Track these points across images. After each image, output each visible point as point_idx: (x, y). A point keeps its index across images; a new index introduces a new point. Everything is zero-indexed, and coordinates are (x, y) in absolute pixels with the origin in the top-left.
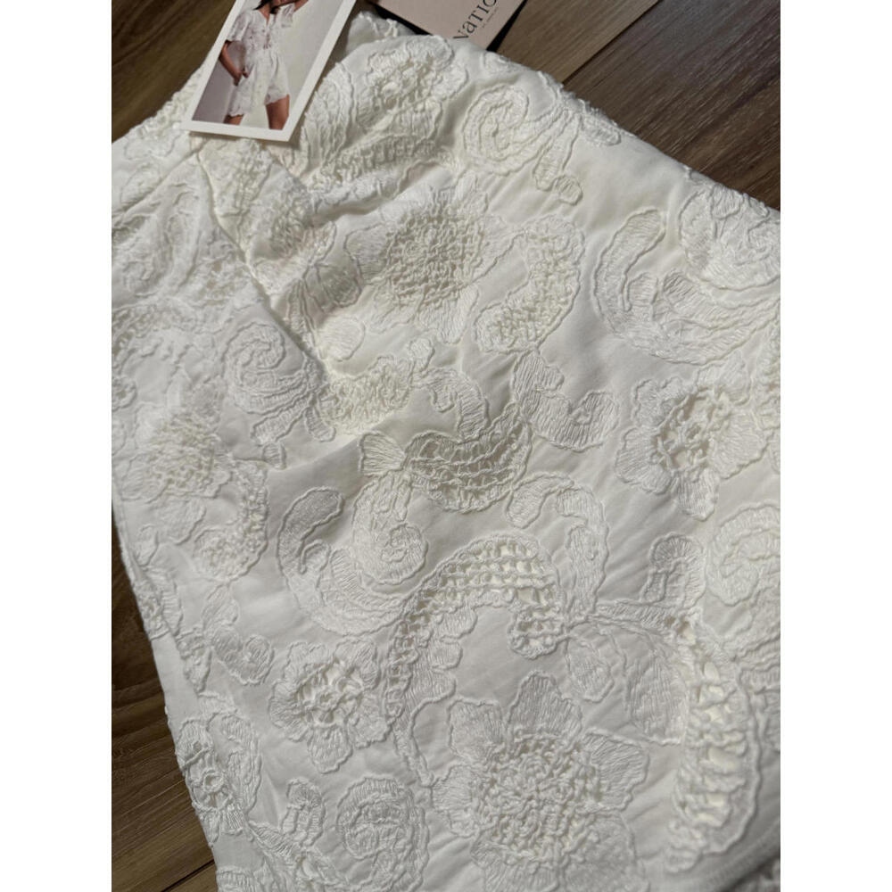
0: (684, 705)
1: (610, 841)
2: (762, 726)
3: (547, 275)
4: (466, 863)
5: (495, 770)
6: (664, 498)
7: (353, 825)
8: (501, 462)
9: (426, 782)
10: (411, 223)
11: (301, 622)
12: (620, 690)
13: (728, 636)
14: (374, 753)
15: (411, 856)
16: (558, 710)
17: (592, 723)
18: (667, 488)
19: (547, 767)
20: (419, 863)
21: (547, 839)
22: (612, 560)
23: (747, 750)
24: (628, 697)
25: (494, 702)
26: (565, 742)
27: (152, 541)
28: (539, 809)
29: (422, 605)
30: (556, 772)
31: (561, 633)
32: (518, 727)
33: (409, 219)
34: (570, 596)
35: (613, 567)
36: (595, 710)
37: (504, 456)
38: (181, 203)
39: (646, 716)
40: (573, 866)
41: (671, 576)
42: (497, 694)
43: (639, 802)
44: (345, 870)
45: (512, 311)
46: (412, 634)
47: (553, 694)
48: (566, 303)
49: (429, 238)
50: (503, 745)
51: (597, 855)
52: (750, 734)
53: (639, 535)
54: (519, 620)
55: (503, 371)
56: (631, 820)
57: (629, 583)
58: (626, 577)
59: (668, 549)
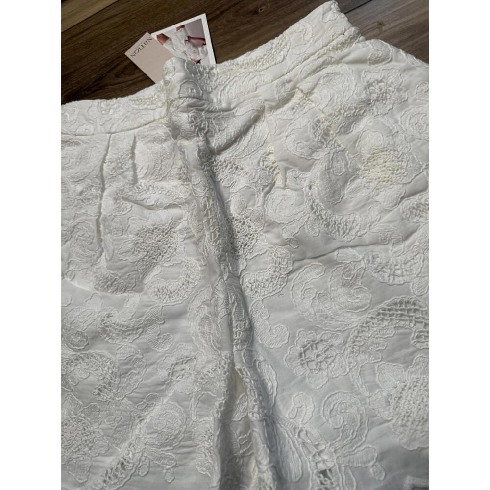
1: (85, 462)
2: (140, 465)
3: (183, 284)
5: (69, 421)
6: (163, 383)
8: (127, 334)
10: (156, 228)
12: (114, 426)
13: (149, 436)
16: (96, 418)
17: (101, 429)
18: (165, 381)
19: (83, 431)
21: (70, 451)
22: (137, 390)
23: (132, 469)
24: (115, 430)
25: (81, 403)
26: (92, 429)
28: (73, 441)
29: (77, 359)
30: (84, 434)
31: (110, 399)
32: (83, 415)
33: (156, 226)
34: (119, 391)
35: (137, 393)
36: (105, 426)
37: (129, 332)
38: (94, 149)
39: (116, 438)
40: (72, 462)
42: (83, 402)
43: (100, 458)
45: (165, 288)
46: (69, 366)
47: (97, 413)
48: (181, 300)
49: (158, 239)
50: (75, 416)
51: (80, 463)
52: (135, 466)
53: (148, 389)
54: (100, 387)
55: (148, 306)
56: (95, 461)
57: (136, 400)
58: (137, 398)
59: (154, 398)
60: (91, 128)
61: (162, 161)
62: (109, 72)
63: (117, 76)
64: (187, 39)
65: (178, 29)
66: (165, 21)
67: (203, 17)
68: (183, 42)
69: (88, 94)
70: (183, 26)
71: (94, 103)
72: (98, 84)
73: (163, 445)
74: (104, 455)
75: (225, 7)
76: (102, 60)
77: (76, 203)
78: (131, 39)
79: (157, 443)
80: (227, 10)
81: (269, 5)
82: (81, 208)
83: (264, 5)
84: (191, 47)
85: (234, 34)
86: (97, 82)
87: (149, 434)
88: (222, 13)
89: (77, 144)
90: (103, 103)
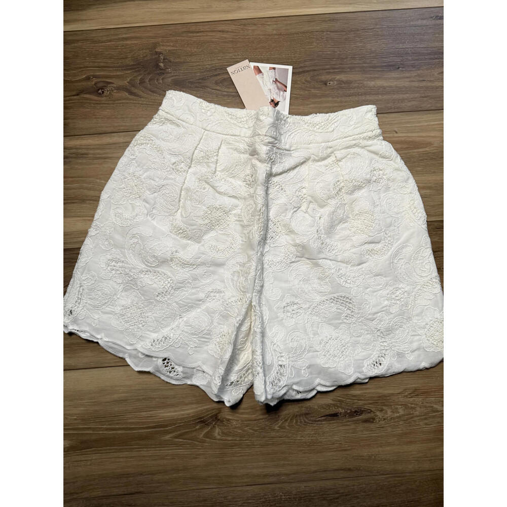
0: (169, 328)
1: (138, 333)
2: (176, 341)
3: (228, 248)
4: (112, 314)
5: (131, 307)
6: (200, 300)
7: (98, 290)
9: (118, 296)
10: (221, 208)
11: (122, 248)
12: (163, 317)
14: (115, 284)
15: (104, 305)
16: (151, 309)
17: (154, 316)
18: (202, 300)
19: (140, 315)
20: (104, 307)
21: (129, 324)
23: (171, 342)
24: (163, 319)
25: (143, 298)
26: (147, 315)
27: (108, 196)
28: (132, 319)
29: (147, 271)
30: (141, 317)
32: (142, 305)
33: (221, 207)
34: (171, 297)
35: (183, 301)
36: (156, 315)
37: (187, 266)
38: (190, 136)
39: (162, 324)
41: (188, 311)
43: (148, 332)
44: (89, 295)
46: (140, 273)
47: (153, 307)
49: (220, 215)
50: (137, 305)
51: (134, 333)
52: (173, 341)
53: (191, 301)
54: (159, 292)
55: (203, 254)
56: (145, 333)
57: (181, 306)
58: (182, 304)
59: (192, 307)
60: (192, 120)
61: (236, 165)
62: (211, 76)
63: (216, 83)
64: (274, 80)
65: (271, 68)
66: (262, 57)
67: (290, 68)
68: (271, 81)
69: (191, 87)
70: (274, 69)
71: (198, 101)
72: (200, 83)
73: (192, 334)
74: (151, 331)
75: (307, 69)
76: (208, 65)
77: (168, 169)
78: (234, 58)
79: (189, 332)
80: (308, 71)
81: (336, 82)
82: (171, 174)
83: (333, 81)
84: (276, 88)
85: (307, 92)
86: (200, 81)
87: (185, 326)
88: (304, 72)
89: (178, 125)
90: (205, 104)
